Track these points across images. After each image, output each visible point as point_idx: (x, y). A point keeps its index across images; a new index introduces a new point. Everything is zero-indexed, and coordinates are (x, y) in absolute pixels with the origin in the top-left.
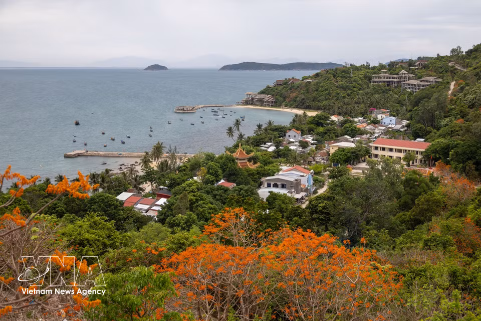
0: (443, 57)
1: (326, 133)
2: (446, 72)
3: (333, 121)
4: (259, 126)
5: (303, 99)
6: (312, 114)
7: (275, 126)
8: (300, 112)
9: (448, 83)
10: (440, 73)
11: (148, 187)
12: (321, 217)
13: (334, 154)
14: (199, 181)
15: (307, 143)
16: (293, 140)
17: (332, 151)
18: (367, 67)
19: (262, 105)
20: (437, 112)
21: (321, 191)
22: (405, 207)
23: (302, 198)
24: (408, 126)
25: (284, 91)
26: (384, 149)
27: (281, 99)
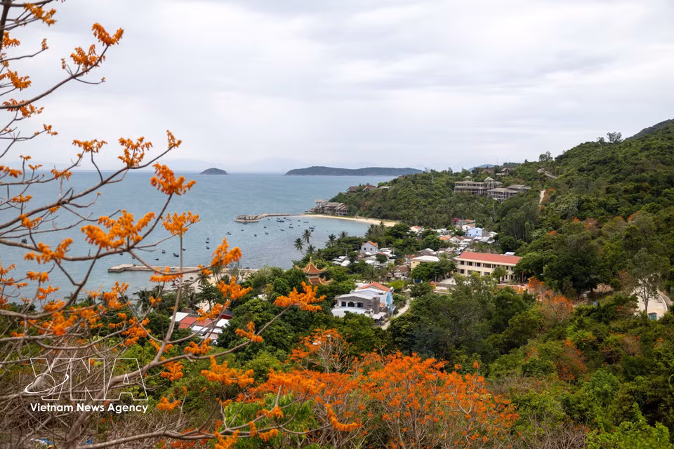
0: (531, 163)
1: (406, 246)
2: (535, 179)
3: (413, 232)
4: (332, 238)
5: (380, 208)
6: (390, 224)
7: (349, 238)
8: (377, 222)
9: (538, 191)
10: (530, 180)
11: (205, 306)
12: (405, 340)
13: (415, 270)
14: (264, 299)
15: (385, 256)
16: (370, 254)
17: (413, 266)
18: (450, 173)
19: (333, 215)
20: (527, 223)
21: (402, 311)
22: (497, 328)
23: (381, 319)
24: (496, 238)
25: (358, 199)
26: (470, 264)
27: (354, 207)
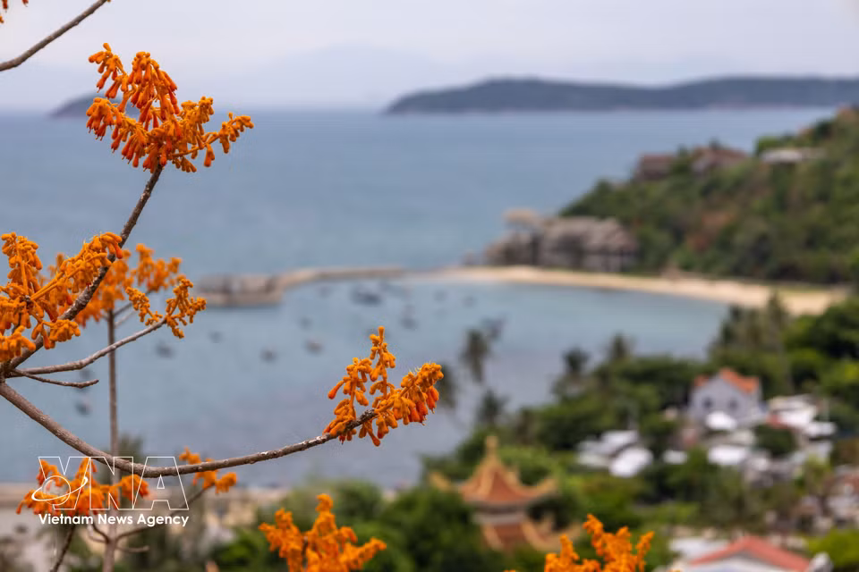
4: (574, 361)
5: (764, 237)
6: (807, 303)
7: (643, 361)
8: (754, 296)
15: (789, 432)
19: (578, 268)
25: (675, 206)
27: (662, 238)
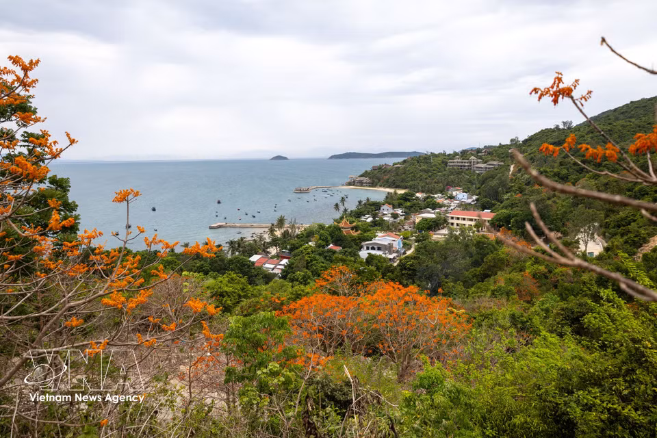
0: (504, 146)
1: (412, 207)
2: (507, 157)
3: (418, 197)
4: (360, 202)
5: (394, 180)
6: (401, 192)
7: (372, 202)
8: (392, 191)
9: (509, 166)
10: (503, 158)
11: (273, 251)
12: (409, 273)
13: (419, 223)
14: (313, 245)
15: (397, 214)
16: (387, 213)
17: (417, 221)
18: (444, 154)
19: (362, 186)
20: (500, 189)
21: (409, 253)
22: (476, 264)
23: (394, 258)
24: (477, 200)
25: (379, 175)
26: (458, 219)
27: (376, 180)
